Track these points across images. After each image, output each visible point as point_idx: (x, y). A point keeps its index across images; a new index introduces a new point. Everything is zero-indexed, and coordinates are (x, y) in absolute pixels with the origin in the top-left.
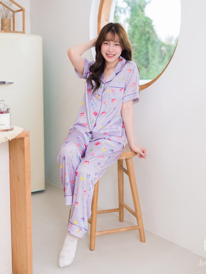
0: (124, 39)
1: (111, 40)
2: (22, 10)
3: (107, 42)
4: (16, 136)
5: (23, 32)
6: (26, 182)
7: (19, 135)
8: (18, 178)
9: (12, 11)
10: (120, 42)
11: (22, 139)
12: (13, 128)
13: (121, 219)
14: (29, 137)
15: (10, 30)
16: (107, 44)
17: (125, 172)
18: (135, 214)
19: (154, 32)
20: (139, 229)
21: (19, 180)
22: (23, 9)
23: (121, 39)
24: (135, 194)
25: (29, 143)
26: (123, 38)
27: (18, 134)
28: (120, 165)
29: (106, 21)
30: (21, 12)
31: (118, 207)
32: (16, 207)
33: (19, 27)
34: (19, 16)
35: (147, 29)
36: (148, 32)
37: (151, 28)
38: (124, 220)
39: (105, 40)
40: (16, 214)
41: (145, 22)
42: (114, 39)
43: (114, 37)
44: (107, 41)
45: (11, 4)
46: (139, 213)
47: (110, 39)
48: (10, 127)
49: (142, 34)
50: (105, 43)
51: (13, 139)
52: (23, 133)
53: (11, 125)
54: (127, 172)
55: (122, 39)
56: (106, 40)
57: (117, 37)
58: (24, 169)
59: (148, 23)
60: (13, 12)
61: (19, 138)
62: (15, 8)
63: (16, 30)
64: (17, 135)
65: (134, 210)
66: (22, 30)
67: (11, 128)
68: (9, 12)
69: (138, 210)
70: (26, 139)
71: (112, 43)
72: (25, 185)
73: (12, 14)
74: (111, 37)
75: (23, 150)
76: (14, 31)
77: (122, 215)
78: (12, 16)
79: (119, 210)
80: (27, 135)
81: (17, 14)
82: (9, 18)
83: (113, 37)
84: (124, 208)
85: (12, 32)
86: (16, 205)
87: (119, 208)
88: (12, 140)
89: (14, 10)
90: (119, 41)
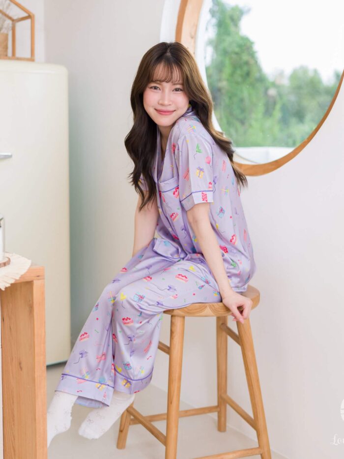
0: (192, 76)
1: (165, 79)
2: (29, 16)
3: (158, 86)
4: (16, 280)
5: (32, 59)
6: (36, 376)
7: (22, 277)
8: (20, 364)
9: (10, 18)
10: (183, 84)
11: (29, 284)
12: (9, 259)
13: (221, 426)
14: (44, 279)
15: (6, 55)
16: (155, 88)
17: (230, 336)
18: (254, 423)
19: (256, 62)
20: (261, 455)
21: (21, 368)
22: (31, 14)
23: (185, 77)
24: (253, 384)
25: (43, 293)
26: (189, 75)
27: (20, 276)
28: (221, 323)
29: (192, 38)
30: (28, 21)
31: (215, 403)
32: (14, 424)
33: (23, 49)
34: (23, 28)
35: (245, 57)
36: (247, 63)
37: (252, 55)
38: (227, 428)
39: (152, 81)
40: (14, 439)
41: (240, 46)
42: (172, 78)
43: (172, 73)
44: (155, 81)
45: (9, 5)
46: (261, 423)
47: (163, 79)
48: (4, 257)
49: (236, 66)
50: (151, 88)
51: (9, 287)
52: (29, 271)
53: (4, 251)
54: (238, 339)
55: (187, 77)
56: (154, 79)
57: (176, 74)
58: (32, 346)
59: (246, 46)
60: (13, 20)
61: (21, 283)
62: (16, 13)
63: (18, 55)
64: (18, 278)
65: (251, 415)
66: (28, 56)
67: (6, 260)
68: (5, 21)
69: (260, 416)
70: (37, 284)
71: (167, 86)
72: (34, 380)
73: (11, 25)
74: (165, 73)
75: (31, 308)
76: (14, 57)
77: (223, 419)
78: (11, 29)
79: (219, 409)
80: (38, 276)
81: (19, 25)
82: (6, 32)
83: (170, 74)
84: (228, 406)
85: (10, 59)
86: (14, 421)
87: (218, 406)
88: (6, 288)
89: (15, 18)
90: (181, 82)
